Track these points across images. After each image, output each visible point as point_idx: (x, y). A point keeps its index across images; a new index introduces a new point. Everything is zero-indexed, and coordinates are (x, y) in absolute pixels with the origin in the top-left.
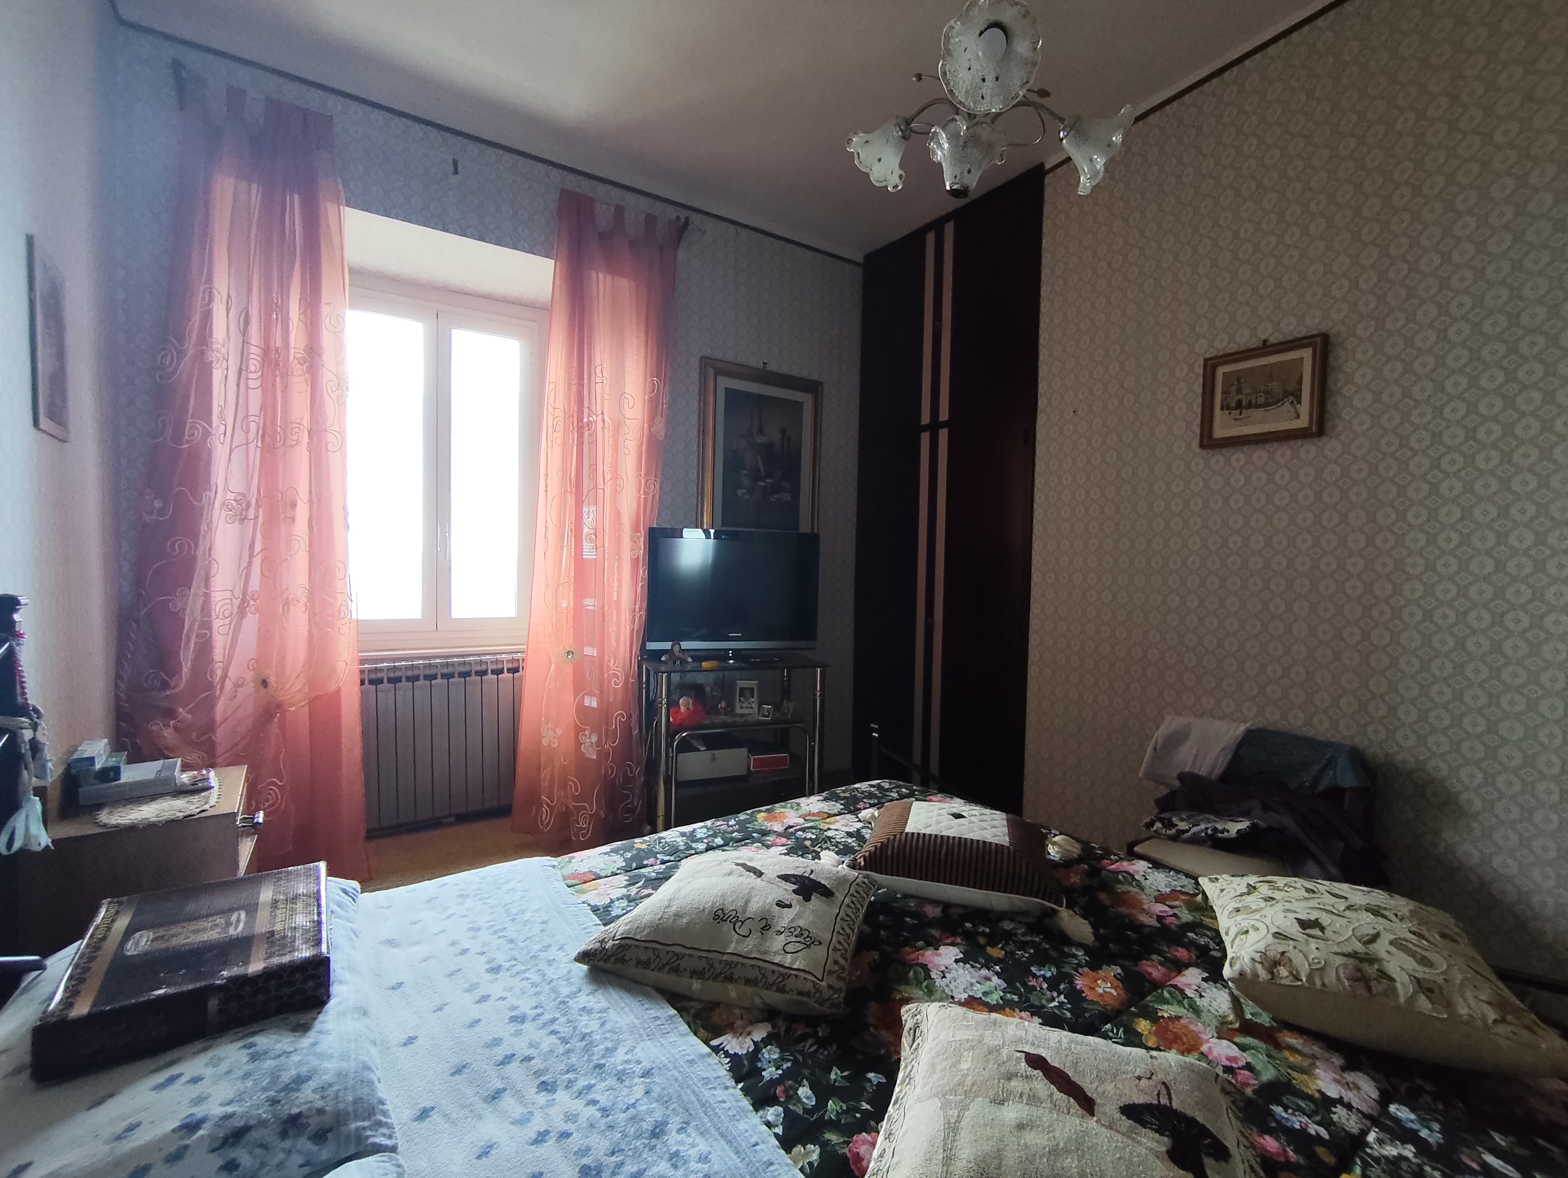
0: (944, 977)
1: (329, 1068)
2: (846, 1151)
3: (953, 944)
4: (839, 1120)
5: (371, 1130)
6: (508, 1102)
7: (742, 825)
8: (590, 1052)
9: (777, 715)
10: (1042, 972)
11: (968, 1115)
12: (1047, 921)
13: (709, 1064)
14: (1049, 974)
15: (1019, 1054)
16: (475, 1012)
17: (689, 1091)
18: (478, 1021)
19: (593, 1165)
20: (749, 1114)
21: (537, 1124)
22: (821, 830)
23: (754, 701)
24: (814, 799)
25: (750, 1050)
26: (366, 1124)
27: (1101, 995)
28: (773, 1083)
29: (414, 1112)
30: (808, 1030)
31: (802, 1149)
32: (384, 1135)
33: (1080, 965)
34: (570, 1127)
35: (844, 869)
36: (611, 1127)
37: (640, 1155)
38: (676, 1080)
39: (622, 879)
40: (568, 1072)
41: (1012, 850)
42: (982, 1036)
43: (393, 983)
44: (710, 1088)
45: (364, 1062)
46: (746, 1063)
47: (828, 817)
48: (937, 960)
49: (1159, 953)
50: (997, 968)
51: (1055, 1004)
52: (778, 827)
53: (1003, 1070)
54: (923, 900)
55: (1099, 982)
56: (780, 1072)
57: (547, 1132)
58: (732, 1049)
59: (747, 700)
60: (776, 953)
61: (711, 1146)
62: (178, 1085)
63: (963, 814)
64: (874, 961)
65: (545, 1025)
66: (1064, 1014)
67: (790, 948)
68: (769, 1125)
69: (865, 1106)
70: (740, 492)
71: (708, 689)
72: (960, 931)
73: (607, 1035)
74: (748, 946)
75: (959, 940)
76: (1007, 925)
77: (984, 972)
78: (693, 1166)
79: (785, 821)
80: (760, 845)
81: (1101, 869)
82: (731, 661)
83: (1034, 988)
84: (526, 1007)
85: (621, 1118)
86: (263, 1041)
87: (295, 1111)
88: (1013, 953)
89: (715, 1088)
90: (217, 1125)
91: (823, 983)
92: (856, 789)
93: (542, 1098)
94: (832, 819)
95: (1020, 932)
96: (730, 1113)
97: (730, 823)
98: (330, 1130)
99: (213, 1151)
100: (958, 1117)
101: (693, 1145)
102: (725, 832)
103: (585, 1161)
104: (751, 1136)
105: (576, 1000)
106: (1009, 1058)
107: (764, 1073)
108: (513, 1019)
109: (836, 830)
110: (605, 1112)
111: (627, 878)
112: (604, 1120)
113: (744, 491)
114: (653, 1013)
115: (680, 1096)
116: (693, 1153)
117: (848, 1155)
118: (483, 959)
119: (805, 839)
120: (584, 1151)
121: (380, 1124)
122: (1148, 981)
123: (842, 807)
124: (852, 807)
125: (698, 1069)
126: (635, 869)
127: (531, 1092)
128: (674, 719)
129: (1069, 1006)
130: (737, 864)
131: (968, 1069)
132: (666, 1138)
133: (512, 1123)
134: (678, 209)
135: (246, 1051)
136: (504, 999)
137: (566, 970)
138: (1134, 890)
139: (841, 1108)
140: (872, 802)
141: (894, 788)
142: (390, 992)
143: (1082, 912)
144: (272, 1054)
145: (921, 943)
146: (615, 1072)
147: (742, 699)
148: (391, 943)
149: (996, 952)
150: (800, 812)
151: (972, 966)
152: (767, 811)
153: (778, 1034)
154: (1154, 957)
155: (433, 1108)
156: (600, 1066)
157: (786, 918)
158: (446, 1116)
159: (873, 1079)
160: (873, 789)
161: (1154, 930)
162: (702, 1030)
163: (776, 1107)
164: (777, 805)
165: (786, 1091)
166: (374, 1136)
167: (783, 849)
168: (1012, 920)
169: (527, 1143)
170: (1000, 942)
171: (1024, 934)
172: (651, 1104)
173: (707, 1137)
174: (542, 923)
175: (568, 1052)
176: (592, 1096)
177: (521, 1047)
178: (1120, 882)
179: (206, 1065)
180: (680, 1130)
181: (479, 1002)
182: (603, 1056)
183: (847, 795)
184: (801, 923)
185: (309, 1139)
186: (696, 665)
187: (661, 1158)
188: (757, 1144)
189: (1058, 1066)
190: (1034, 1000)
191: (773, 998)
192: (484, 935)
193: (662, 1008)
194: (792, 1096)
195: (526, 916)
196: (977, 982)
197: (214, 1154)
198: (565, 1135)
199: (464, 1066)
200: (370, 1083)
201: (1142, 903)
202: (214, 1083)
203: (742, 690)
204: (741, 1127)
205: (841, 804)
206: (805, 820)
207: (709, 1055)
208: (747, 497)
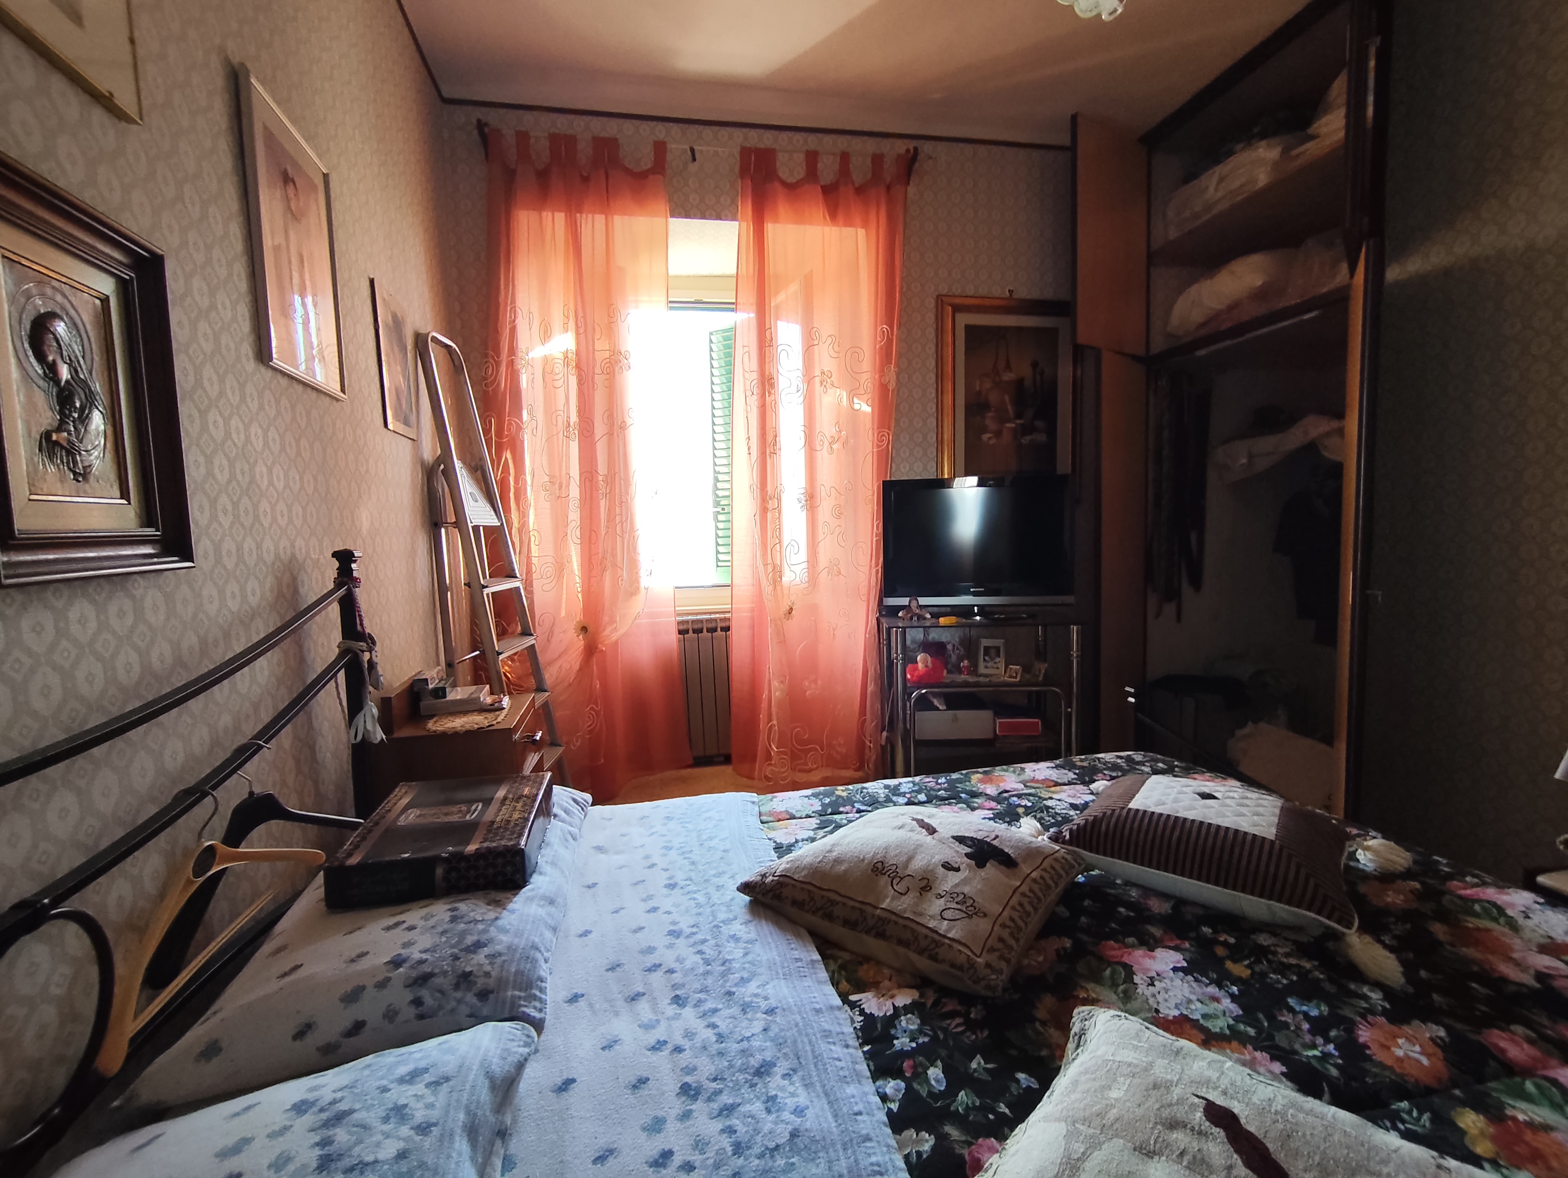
0: (1153, 985)
1: (502, 940)
2: (965, 1152)
3: (1176, 949)
4: (966, 1115)
5: (525, 1001)
6: (643, 1008)
7: (952, 784)
8: (725, 978)
9: (1028, 676)
10: (1305, 1008)
11: (1097, 1157)
12: (1331, 945)
13: (837, 1018)
14: (1314, 1013)
15: (1196, 1100)
16: (643, 919)
17: (806, 1040)
18: (642, 928)
19: (694, 1085)
20: (864, 1081)
21: (659, 1033)
22: (1040, 798)
23: (1001, 662)
24: (1043, 765)
25: (888, 1014)
26: (523, 994)
27: (1399, 1060)
28: (903, 1054)
29: (565, 994)
30: (959, 1008)
31: (915, 1136)
32: (535, 1008)
33: (1371, 1011)
34: (686, 1044)
35: (1043, 840)
36: (721, 1054)
37: (739, 1089)
38: (797, 1025)
39: (814, 822)
40: (701, 991)
41: (1277, 846)
42: (1151, 1064)
43: (590, 882)
44: (829, 1043)
45: (533, 942)
46: (879, 1026)
47: (1055, 786)
48: (1148, 963)
49: (1528, 1024)
50: (1235, 989)
51: (1316, 1053)
52: (991, 790)
53: (1166, 1113)
54: (1148, 891)
55: (1400, 1041)
56: (914, 1045)
57: (665, 1042)
58: (869, 1008)
59: (992, 659)
60: (932, 917)
61: (812, 1101)
62: (398, 930)
63: (1216, 794)
64: (1064, 949)
65: (695, 943)
66: (1327, 1070)
67: (947, 914)
68: (884, 1098)
69: (1003, 1108)
70: (985, 437)
71: (949, 647)
72: (1193, 935)
73: (747, 965)
74: (903, 905)
75: (1187, 945)
76: (1264, 940)
77: (1212, 990)
78: (786, 1115)
79: (1001, 784)
80: (965, 806)
81: (1443, 893)
82: (978, 618)
83: (1286, 1025)
84: (684, 925)
85: (733, 1047)
86: (463, 907)
87: (468, 969)
88: (1263, 975)
89: (834, 1043)
90: (412, 967)
91: (979, 960)
92: (1099, 759)
93: (671, 1010)
94: (1058, 788)
95: (1280, 950)
96: (841, 1073)
97: (940, 781)
98: (492, 992)
99: (406, 987)
100: (1083, 1154)
101: (793, 1095)
102: (932, 789)
103: (688, 1079)
104: (856, 1103)
105: (730, 926)
106: (1180, 1101)
107: (895, 1042)
108: (671, 933)
109: (1059, 800)
110: (721, 1038)
111: (818, 822)
112: (716, 1046)
113: (989, 435)
114: (796, 954)
115: (795, 1041)
116: (790, 1102)
117: (967, 1157)
118: (666, 875)
119: (1019, 806)
120: (690, 1070)
121: (535, 998)
122: (1495, 1058)
123: (1076, 776)
124: (1086, 777)
125: (822, 1019)
126: (830, 814)
127: (664, 1002)
128: (912, 676)
129: (1340, 1061)
130: (914, 819)
131: (1116, 1100)
132: (769, 1079)
133: (639, 1026)
134: (906, 141)
135: (449, 913)
136: (669, 913)
137: (730, 897)
138: (1499, 929)
139: (973, 1103)
140: (1114, 774)
141: (1147, 761)
142: (585, 889)
143: (1394, 943)
144: (466, 919)
145: (1131, 940)
146: (741, 1002)
147: (987, 658)
148: (600, 849)
149: (1240, 970)
150: (1022, 778)
151: (1196, 980)
152: (985, 773)
153: (923, 1005)
154: (1519, 1029)
155: (583, 995)
156: (730, 994)
157: (951, 881)
158: (591, 1005)
159: (1023, 1081)
160: (1119, 761)
161: (1525, 990)
162: (845, 983)
163: (899, 1081)
164: (997, 768)
165: (914, 1067)
166: (526, 1006)
167: (990, 814)
168: (1274, 934)
169: (645, 1047)
170: (1247, 958)
171: (1287, 955)
172: (765, 1041)
173: (810, 1090)
174: (724, 851)
175: (707, 973)
176: (715, 1019)
177: (668, 958)
178: (1477, 915)
179: (422, 918)
180: (785, 1076)
181: (649, 911)
182: (736, 985)
183: (1085, 764)
184: (966, 890)
185: (476, 995)
186: (934, 620)
187: (758, 1098)
188: (860, 1113)
189: (1256, 1133)
190: (1281, 1039)
191: (923, 963)
192: (673, 854)
193: (808, 951)
194: (920, 1075)
195: (712, 843)
196: (1198, 1000)
197: (408, 989)
198: (678, 1050)
199: (618, 965)
200: (534, 961)
201: (1512, 950)
202: (422, 934)
203: (987, 650)
204: (848, 1091)
205: (1075, 774)
206: (1026, 786)
207: (839, 1008)
208: (992, 442)
